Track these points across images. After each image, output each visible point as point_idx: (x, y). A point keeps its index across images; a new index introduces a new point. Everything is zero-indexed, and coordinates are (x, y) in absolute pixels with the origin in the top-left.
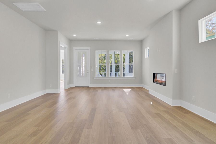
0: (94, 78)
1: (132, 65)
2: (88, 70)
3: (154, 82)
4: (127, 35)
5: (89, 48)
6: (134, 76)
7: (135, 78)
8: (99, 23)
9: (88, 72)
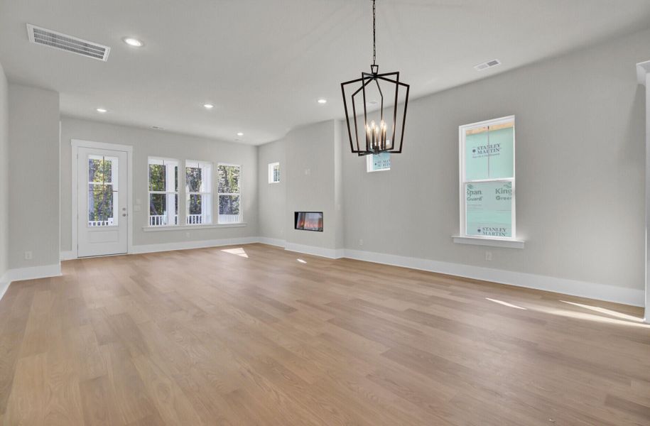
4: (240, 134)
6: (243, 220)
7: (245, 225)
8: (209, 106)
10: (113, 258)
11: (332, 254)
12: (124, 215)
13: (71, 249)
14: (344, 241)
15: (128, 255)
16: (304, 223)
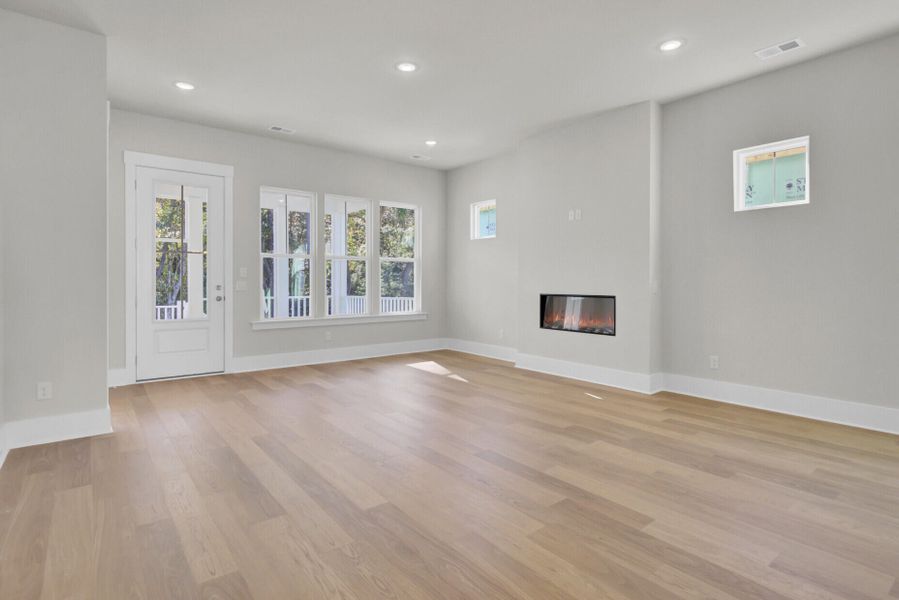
0: (255, 328)
1: (410, 265)
2: (218, 287)
3: (546, 325)
4: (431, 143)
5: (229, 171)
6: (423, 308)
7: (425, 317)
8: (407, 68)
9: (220, 294)
10: (200, 381)
11: (643, 383)
12: (219, 299)
13: (124, 366)
14: (665, 358)
15: (224, 377)
16: (563, 317)
